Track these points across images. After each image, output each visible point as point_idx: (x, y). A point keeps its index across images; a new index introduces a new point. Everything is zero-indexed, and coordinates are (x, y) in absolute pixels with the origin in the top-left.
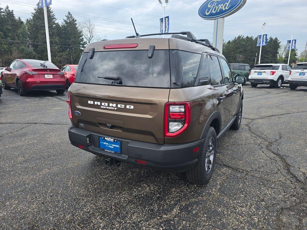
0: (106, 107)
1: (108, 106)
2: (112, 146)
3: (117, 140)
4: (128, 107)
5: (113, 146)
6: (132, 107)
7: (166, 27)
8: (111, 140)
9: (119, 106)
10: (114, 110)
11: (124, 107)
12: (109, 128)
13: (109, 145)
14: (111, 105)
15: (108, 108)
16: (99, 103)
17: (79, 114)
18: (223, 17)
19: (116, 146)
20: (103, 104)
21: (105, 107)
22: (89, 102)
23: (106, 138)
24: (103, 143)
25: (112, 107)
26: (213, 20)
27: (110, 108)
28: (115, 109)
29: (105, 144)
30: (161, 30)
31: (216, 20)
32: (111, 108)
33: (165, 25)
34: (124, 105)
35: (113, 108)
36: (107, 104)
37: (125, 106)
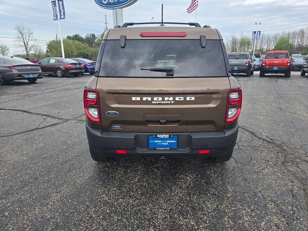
0: (160, 102)
1: (163, 100)
2: (166, 143)
3: (173, 135)
4: (188, 99)
5: (168, 143)
6: (193, 98)
7: (60, 12)
8: (166, 136)
9: (177, 99)
10: (171, 104)
11: (183, 100)
12: (162, 124)
13: (162, 143)
14: (166, 99)
15: (162, 102)
16: (149, 99)
17: (116, 114)
18: (121, 8)
19: (172, 141)
20: (155, 99)
21: (158, 102)
22: (134, 99)
23: (158, 136)
24: (153, 141)
25: (168, 100)
26: (111, 9)
27: (165, 102)
28: (172, 102)
29: (157, 142)
30: (54, 15)
31: (115, 10)
32: (167, 102)
33: (60, 10)
34: (183, 98)
35: (169, 102)
36: (160, 99)
37: (185, 98)
